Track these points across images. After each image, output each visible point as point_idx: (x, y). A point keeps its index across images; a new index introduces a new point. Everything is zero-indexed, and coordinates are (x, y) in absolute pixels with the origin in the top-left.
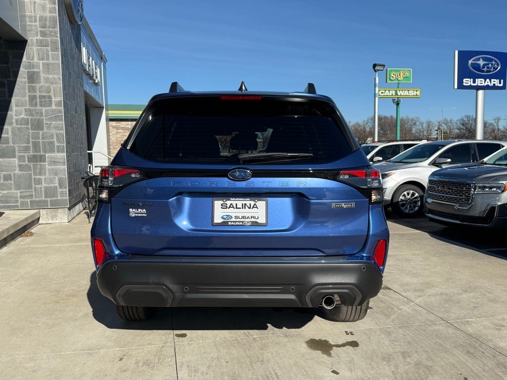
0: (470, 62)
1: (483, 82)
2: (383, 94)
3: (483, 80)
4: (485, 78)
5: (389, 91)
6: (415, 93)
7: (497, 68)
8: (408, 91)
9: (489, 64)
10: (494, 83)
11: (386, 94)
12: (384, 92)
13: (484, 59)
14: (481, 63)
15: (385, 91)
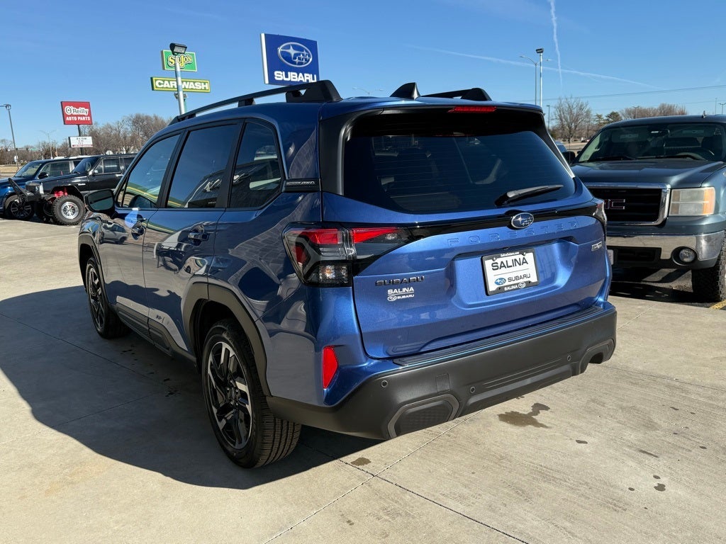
0: (279, 51)
1: (296, 77)
2: (162, 86)
3: (296, 74)
4: (298, 71)
5: (169, 81)
6: (203, 86)
7: (309, 60)
8: (194, 82)
9: (300, 54)
10: (307, 78)
11: (165, 86)
12: (162, 82)
13: (295, 48)
14: (292, 52)
15: (164, 81)
